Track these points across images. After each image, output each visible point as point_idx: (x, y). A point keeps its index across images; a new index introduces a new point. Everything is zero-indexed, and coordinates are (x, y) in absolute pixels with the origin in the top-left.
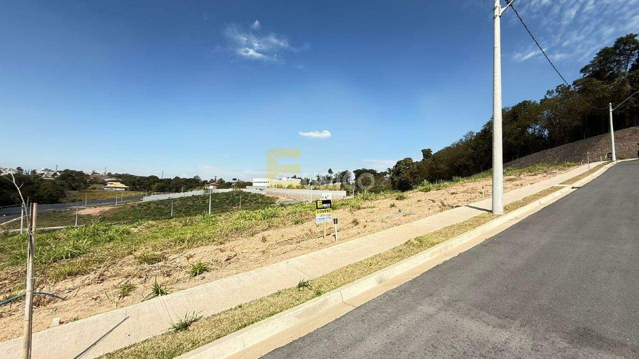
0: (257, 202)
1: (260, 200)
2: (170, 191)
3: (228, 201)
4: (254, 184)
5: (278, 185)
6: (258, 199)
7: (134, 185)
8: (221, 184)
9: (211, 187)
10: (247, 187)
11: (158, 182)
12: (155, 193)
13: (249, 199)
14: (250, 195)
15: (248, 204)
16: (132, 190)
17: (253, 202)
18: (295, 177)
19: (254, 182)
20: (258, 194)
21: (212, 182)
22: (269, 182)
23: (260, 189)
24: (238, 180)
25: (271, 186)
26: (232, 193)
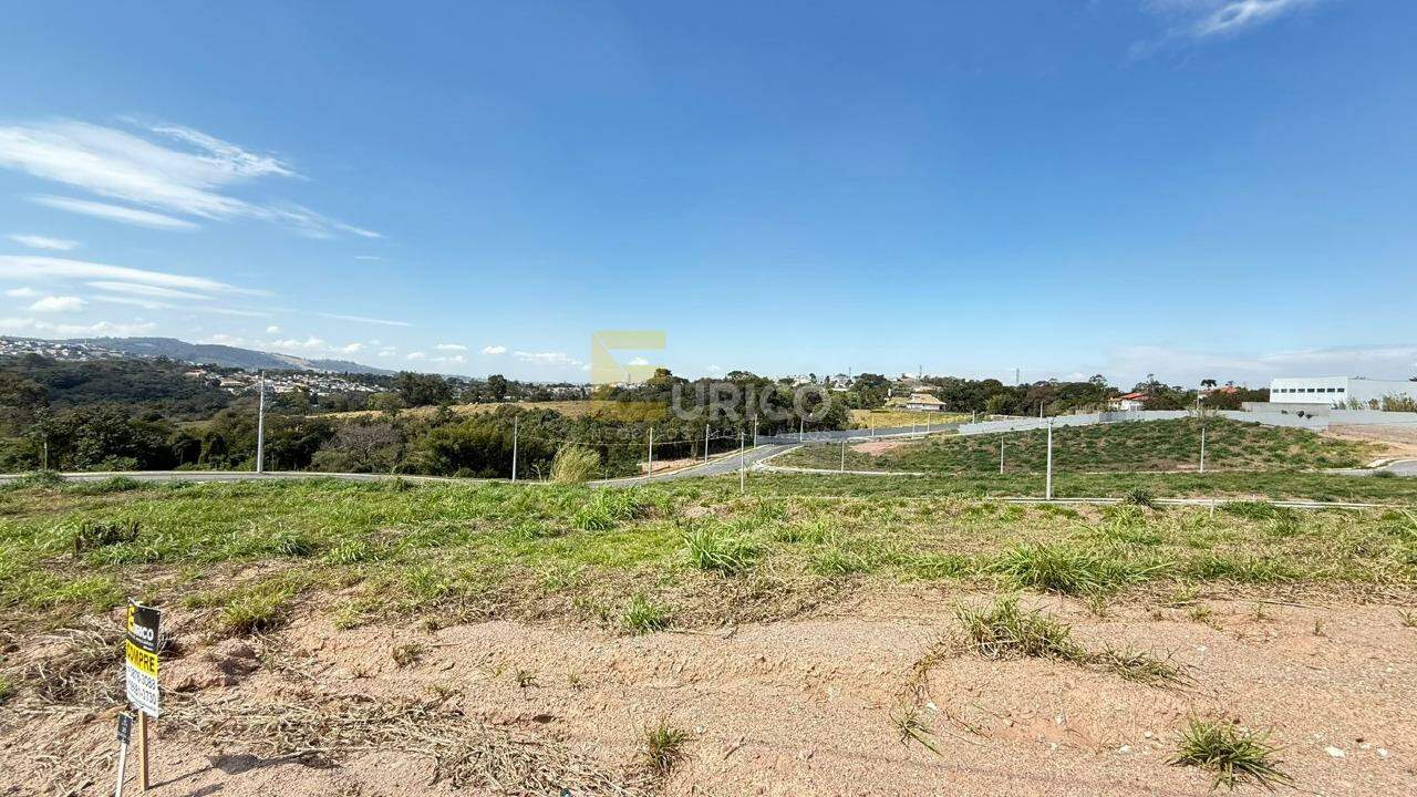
0: (1278, 456)
1: (1294, 450)
2: (1023, 413)
3: (1167, 446)
4: (1274, 398)
5: (1387, 400)
6: (1285, 447)
7: (954, 398)
8: (1156, 396)
9: (1126, 405)
10: (1245, 405)
11: (997, 393)
12: (992, 416)
13: (1245, 443)
14: (1251, 430)
15: (1239, 460)
16: (952, 410)
17: (1258, 453)
19: (1276, 391)
20: (1289, 430)
21: (1134, 391)
22: (1341, 390)
23: (1301, 414)
24: (1221, 385)
25: (1354, 404)
26: (1186, 425)
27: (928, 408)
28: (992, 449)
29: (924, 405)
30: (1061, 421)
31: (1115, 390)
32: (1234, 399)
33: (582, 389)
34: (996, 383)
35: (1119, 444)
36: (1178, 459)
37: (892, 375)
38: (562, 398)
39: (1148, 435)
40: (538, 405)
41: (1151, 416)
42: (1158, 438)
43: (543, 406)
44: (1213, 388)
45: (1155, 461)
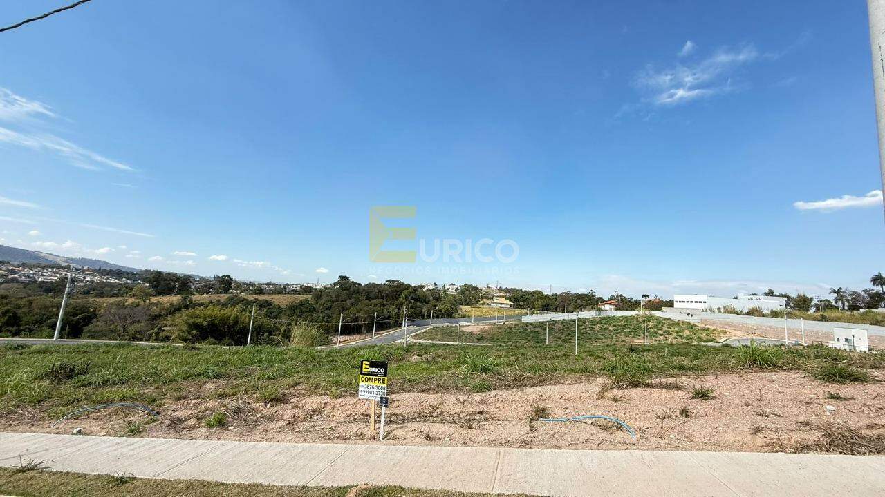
0: (680, 336)
1: (687, 333)
2: (556, 310)
3: (629, 330)
4: (676, 305)
5: (724, 308)
6: (683, 331)
7: (518, 301)
10: (663, 309)
11: (541, 298)
12: (539, 312)
13: (665, 329)
14: (667, 322)
15: (663, 337)
16: (516, 308)
17: (671, 334)
18: (770, 293)
19: (677, 302)
20: (684, 323)
21: (610, 299)
22: (705, 302)
23: (688, 314)
24: (651, 298)
25: (710, 309)
26: (637, 318)
27: (503, 306)
28: (540, 330)
29: (501, 304)
30: (575, 315)
31: (601, 298)
32: (658, 305)
33: (285, 287)
34: (540, 293)
35: (605, 329)
37: (481, 286)
38: (274, 293)
39: (619, 324)
40: (256, 296)
41: (620, 313)
42: (625, 325)
43: (261, 297)
44: (648, 299)
45: (623, 338)
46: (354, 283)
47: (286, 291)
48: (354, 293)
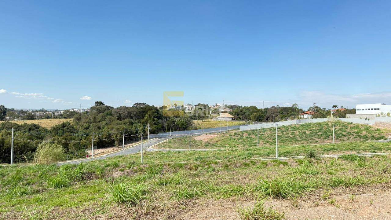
0: (359, 136)
1: (364, 133)
2: (267, 120)
3: (321, 133)
4: (357, 112)
6: (361, 132)
7: (238, 115)
8: (318, 112)
9: (306, 116)
10: (348, 115)
11: (255, 112)
12: (254, 122)
13: (348, 130)
14: (350, 125)
15: (346, 138)
16: (237, 120)
17: (352, 135)
19: (358, 110)
20: (362, 125)
21: (309, 110)
22: (378, 109)
23: (366, 119)
24: (339, 108)
25: (382, 114)
26: (328, 124)
27: (226, 119)
28: (253, 136)
29: (225, 117)
30: (281, 124)
31: (301, 110)
32: (343, 113)
33: (54, 113)
34: (255, 107)
35: (303, 133)
36: (325, 138)
37: (211, 104)
38: (41, 118)
39: (314, 128)
40: (26, 122)
41: (316, 121)
42: (318, 130)
43: (30, 122)
44: (337, 109)
45: (317, 139)
46: (108, 107)
47: (54, 115)
48: (108, 115)
